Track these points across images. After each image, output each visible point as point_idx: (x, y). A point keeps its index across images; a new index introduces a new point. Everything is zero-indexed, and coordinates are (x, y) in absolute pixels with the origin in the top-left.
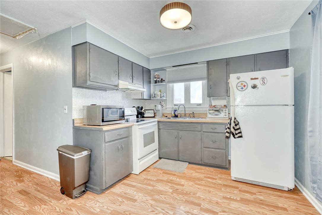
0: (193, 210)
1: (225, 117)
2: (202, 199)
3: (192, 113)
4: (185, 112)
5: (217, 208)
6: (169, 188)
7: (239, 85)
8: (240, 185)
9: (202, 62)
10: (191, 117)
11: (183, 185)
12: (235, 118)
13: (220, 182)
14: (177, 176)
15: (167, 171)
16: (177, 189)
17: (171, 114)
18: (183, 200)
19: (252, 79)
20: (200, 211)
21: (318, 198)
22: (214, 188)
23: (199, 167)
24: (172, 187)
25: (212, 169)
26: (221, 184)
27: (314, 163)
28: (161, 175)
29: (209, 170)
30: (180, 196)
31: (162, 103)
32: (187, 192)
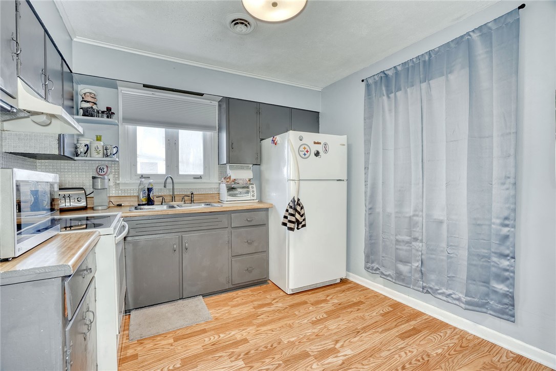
0: (311, 368)
1: (253, 198)
2: (297, 343)
3: (189, 193)
4: (173, 192)
5: (326, 342)
6: (231, 361)
7: (302, 149)
8: (304, 297)
9: (212, 97)
10: (186, 202)
11: (245, 341)
12: (299, 200)
13: (280, 305)
14: (211, 330)
15: (180, 333)
16: (247, 354)
17: (138, 197)
18: (280, 365)
19: (315, 143)
20: (319, 361)
21: (382, 276)
22: (288, 317)
23: (224, 296)
24: (234, 357)
25: (248, 291)
26: (286, 308)
27: (373, 241)
28: (179, 348)
29: (246, 294)
30: (267, 360)
31: (105, 170)
32: (266, 347)
